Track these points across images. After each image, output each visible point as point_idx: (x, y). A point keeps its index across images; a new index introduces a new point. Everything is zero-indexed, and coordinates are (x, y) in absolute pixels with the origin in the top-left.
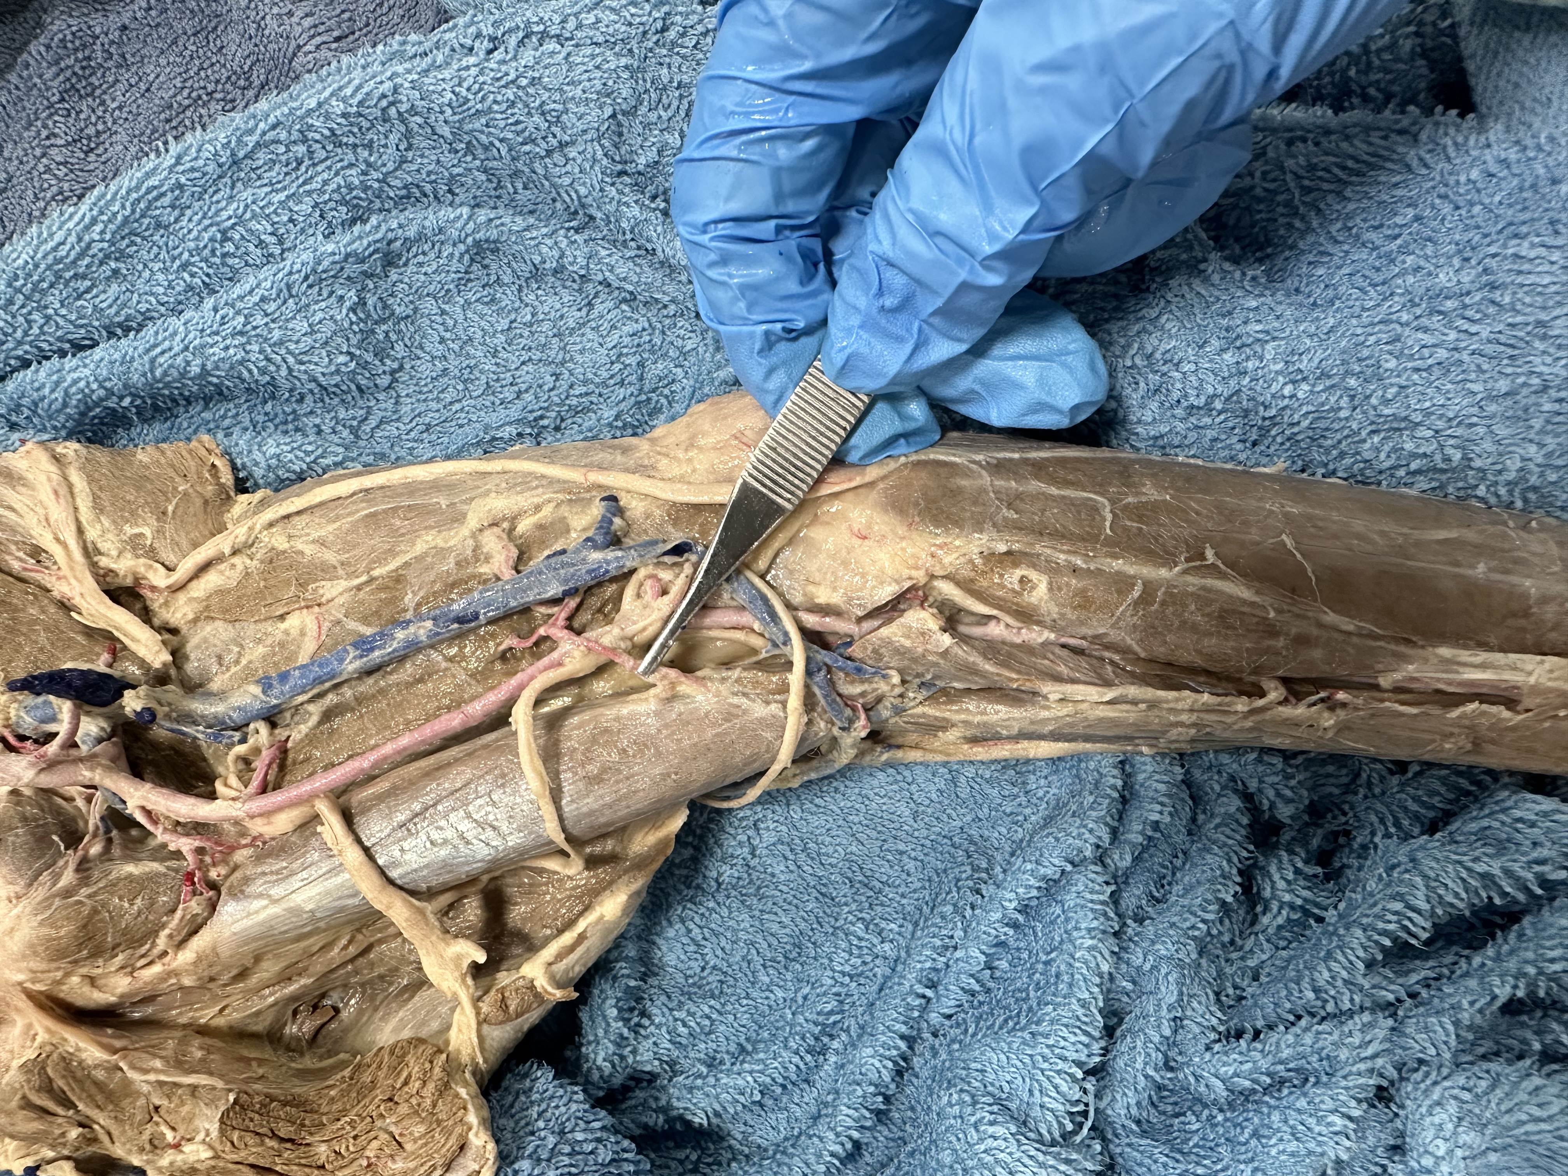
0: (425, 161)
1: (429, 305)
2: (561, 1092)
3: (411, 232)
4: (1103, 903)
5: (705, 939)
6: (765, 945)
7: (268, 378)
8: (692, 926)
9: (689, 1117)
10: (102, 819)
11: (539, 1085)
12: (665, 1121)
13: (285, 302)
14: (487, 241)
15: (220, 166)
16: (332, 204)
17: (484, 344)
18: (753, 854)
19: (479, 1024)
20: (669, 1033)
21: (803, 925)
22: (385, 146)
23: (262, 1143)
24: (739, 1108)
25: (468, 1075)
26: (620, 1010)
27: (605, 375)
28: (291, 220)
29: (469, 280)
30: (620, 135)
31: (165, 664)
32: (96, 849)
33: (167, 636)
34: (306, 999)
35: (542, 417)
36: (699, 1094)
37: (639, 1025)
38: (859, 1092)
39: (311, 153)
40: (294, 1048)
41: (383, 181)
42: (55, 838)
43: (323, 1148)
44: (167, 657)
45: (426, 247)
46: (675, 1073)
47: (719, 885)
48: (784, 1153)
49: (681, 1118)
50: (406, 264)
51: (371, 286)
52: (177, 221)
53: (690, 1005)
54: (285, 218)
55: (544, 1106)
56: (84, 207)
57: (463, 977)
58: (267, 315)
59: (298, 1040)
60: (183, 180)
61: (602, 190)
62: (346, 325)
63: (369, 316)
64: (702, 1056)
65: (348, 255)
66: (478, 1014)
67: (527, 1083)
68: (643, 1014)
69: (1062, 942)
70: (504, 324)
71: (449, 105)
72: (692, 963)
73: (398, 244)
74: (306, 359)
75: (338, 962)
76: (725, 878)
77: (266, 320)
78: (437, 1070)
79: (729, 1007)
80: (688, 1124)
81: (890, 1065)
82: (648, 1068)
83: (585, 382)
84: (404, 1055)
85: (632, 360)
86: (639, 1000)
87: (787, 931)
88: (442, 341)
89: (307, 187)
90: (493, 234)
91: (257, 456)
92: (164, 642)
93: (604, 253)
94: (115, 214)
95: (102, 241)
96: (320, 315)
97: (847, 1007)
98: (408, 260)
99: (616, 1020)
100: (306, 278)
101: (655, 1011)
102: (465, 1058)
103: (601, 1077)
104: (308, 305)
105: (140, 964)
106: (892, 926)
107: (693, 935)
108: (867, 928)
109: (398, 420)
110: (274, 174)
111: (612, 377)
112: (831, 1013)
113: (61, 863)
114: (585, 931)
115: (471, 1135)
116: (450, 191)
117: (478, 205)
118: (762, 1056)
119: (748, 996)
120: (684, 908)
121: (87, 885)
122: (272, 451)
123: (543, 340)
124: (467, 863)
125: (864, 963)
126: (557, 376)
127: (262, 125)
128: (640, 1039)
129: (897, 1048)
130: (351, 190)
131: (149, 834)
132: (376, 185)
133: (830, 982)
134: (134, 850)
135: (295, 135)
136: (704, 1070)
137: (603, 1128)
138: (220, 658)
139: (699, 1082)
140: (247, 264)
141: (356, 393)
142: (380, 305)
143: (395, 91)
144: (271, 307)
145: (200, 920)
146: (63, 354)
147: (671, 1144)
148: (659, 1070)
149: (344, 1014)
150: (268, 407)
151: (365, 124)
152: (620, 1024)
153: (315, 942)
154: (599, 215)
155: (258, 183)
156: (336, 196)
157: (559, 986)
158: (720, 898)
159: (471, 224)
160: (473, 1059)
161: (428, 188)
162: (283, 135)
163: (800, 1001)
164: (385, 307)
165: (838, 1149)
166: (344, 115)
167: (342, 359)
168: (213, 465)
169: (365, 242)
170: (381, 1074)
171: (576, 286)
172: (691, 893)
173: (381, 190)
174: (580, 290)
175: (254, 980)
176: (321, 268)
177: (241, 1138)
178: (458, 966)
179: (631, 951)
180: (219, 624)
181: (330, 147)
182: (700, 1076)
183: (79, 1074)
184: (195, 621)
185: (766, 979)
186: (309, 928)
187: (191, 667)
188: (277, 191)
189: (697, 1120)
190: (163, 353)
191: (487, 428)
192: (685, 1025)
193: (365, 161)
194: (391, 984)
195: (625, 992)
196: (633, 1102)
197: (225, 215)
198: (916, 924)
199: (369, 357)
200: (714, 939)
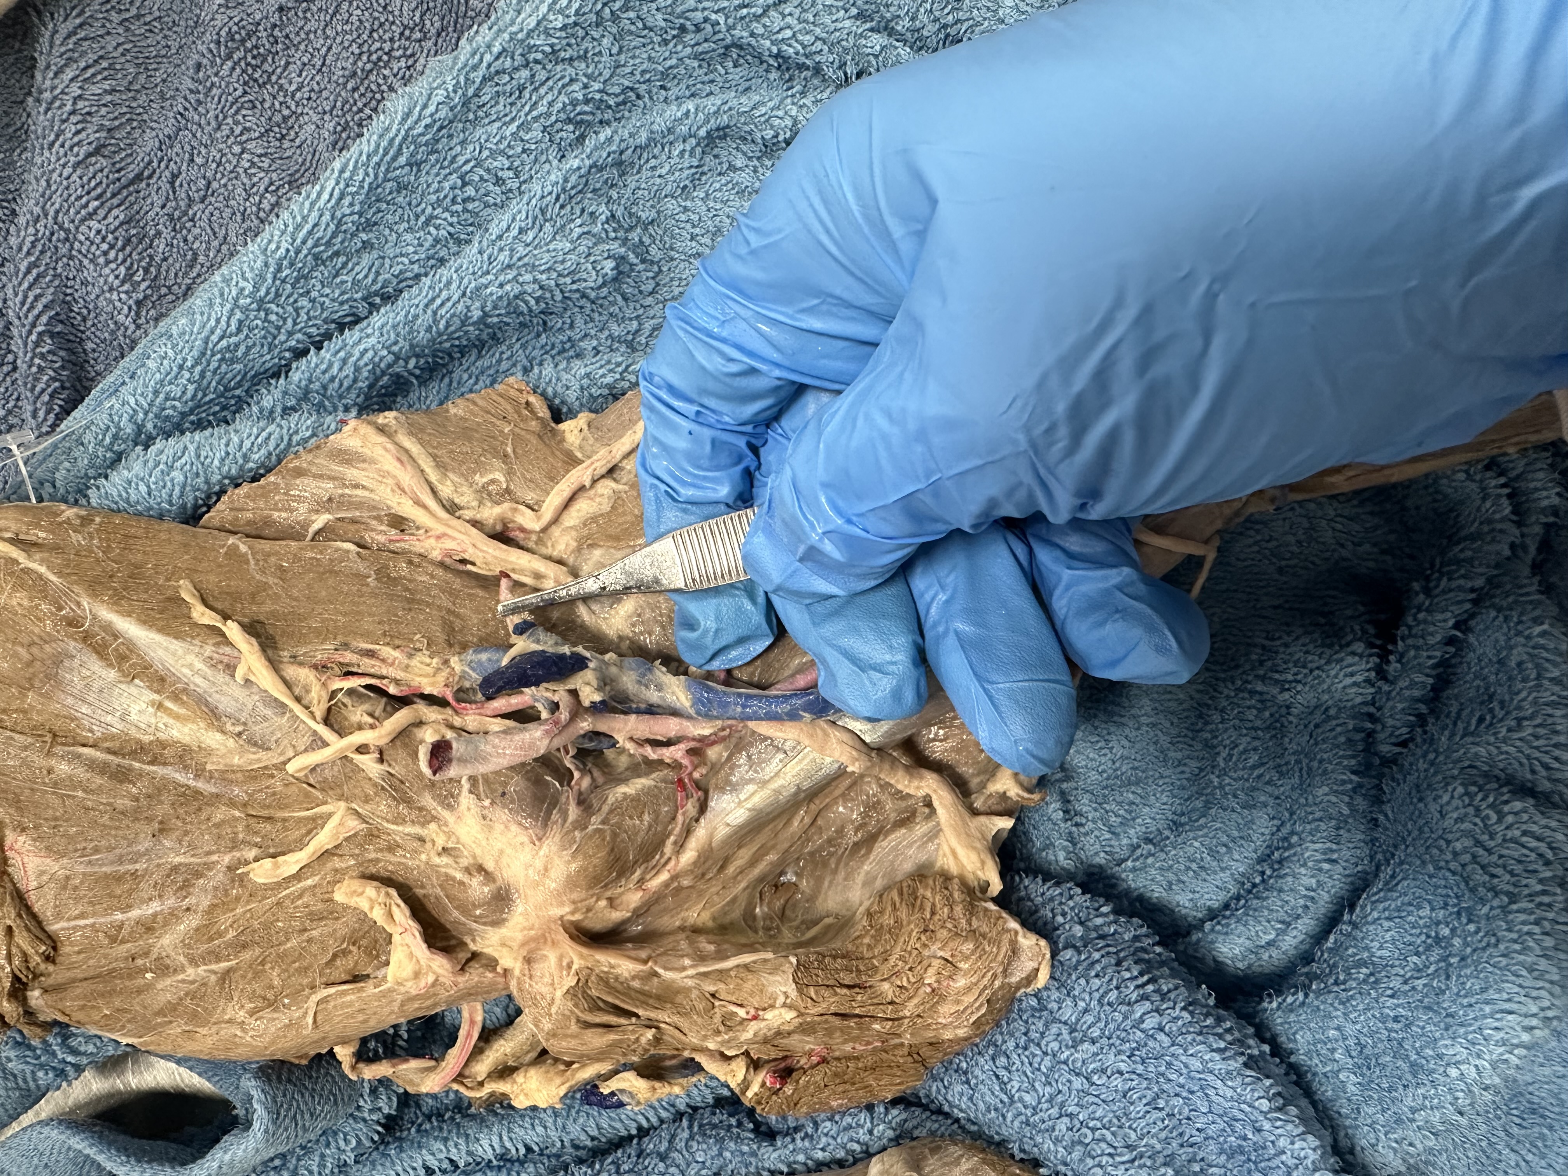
0: (637, 61)
1: (670, 206)
2: (1057, 891)
3: (641, 138)
9: (1148, 894)
13: (542, 228)
14: (717, 129)
15: (452, 109)
16: (559, 125)
22: (600, 53)
23: (836, 994)
28: (524, 151)
29: (703, 173)
32: (586, 782)
34: (768, 880)
39: (533, 76)
41: (602, 90)
42: (548, 778)
43: (886, 986)
45: (657, 151)
50: (640, 171)
51: (615, 197)
54: (519, 149)
56: (330, 183)
58: (528, 245)
59: (771, 919)
62: (603, 236)
63: (620, 225)
65: (589, 167)
73: (630, 153)
74: (574, 277)
75: (796, 835)
77: (528, 249)
78: (956, 895)
84: (915, 890)
88: (692, 237)
89: (535, 113)
90: (723, 120)
91: (567, 381)
94: (360, 184)
95: (352, 213)
96: (578, 231)
98: (641, 167)
100: (558, 198)
104: (564, 225)
105: (649, 876)
110: (500, 107)
113: (563, 799)
115: (1020, 939)
116: (663, 87)
121: (594, 814)
127: (487, 57)
130: (575, 106)
132: (597, 96)
135: (518, 61)
139: (1150, 860)
140: (487, 205)
142: (626, 213)
144: (530, 236)
145: (696, 818)
151: (581, 33)
155: (487, 121)
156: (563, 116)
157: (1030, 791)
159: (701, 117)
161: (642, 89)
162: (507, 63)
164: (631, 214)
166: (563, 28)
168: (528, 403)
173: (601, 100)
175: (732, 868)
176: (569, 185)
177: (816, 992)
181: (550, 66)
183: (620, 987)
184: (579, 550)
188: (507, 124)
190: (442, 304)
193: (584, 73)
197: (461, 160)
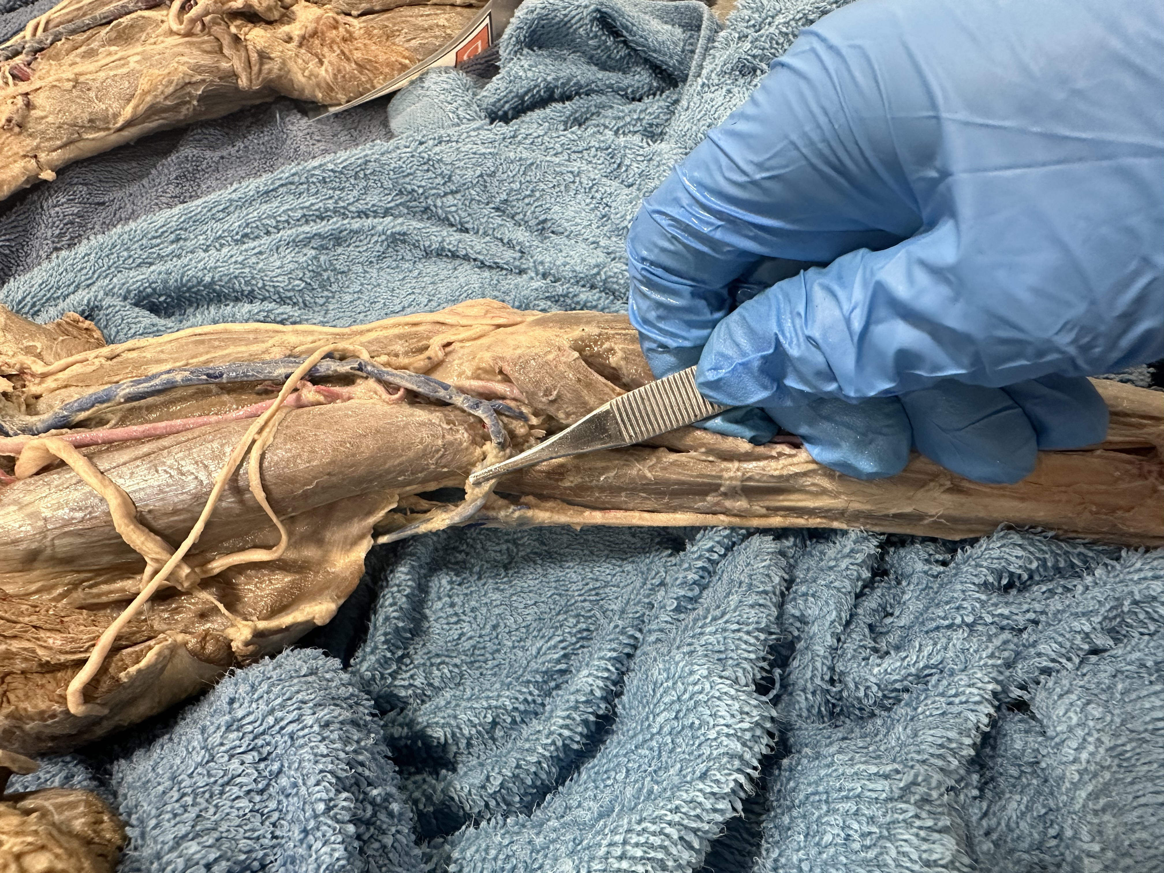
1: (357, 268)
9: (430, 733)
12: (409, 736)
14: (399, 233)
16: (314, 216)
17: (387, 286)
28: (287, 221)
29: (385, 256)
39: (309, 189)
41: (346, 208)
45: (362, 238)
49: (423, 733)
50: (348, 246)
51: (325, 253)
62: (305, 265)
63: (320, 266)
65: (315, 235)
72: (452, 632)
73: (346, 233)
74: (275, 280)
80: (429, 740)
82: (402, 694)
90: (404, 229)
101: (416, 655)
123: (423, 285)
129: (608, 671)
141: (302, 305)
143: (366, 163)
144: (263, 257)
148: (411, 698)
151: (344, 179)
159: (391, 225)
161: (371, 214)
162: (297, 180)
164: (331, 263)
166: (333, 172)
167: (297, 282)
169: (327, 229)
171: (448, 260)
173: (344, 211)
189: (436, 737)
190: (192, 269)
192: (439, 670)
195: (394, 630)
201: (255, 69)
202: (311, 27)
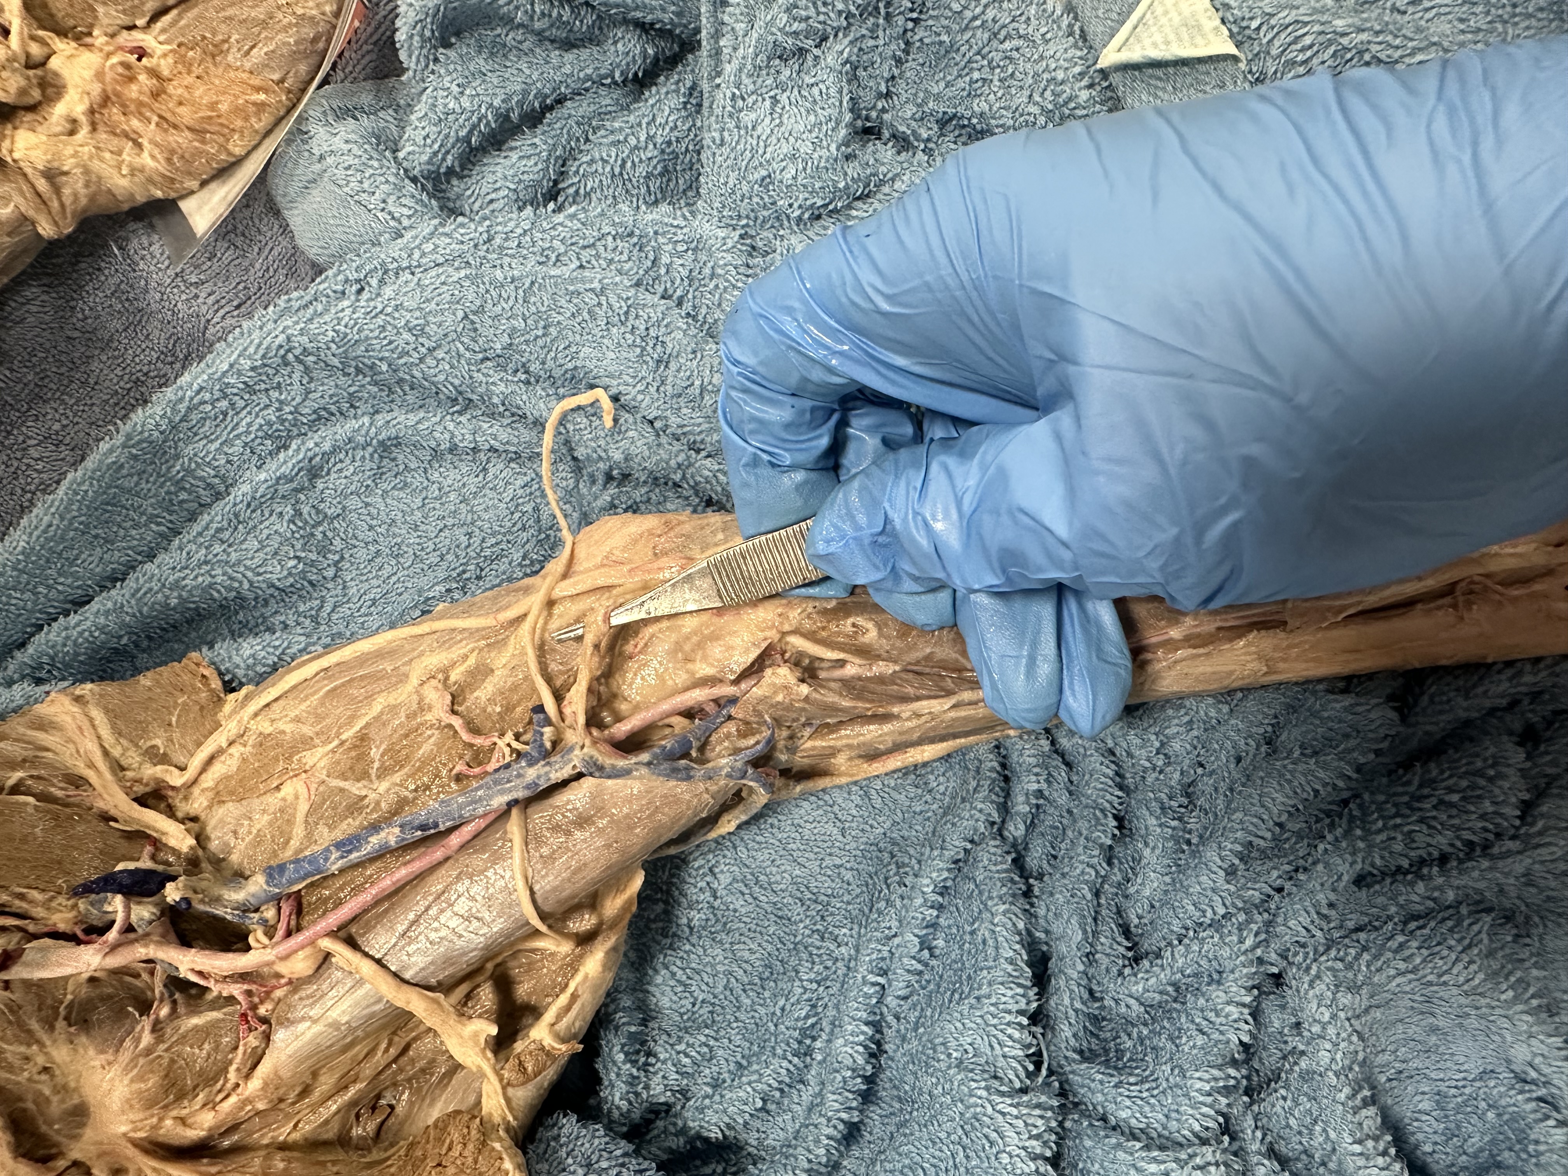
0: (326, 388)
1: (354, 503)
2: (584, 1132)
3: (327, 446)
4: (1006, 871)
5: (689, 978)
6: (741, 972)
7: (234, 594)
8: (675, 969)
9: (706, 1134)
10: (165, 986)
11: (564, 1130)
12: (686, 1143)
13: (236, 528)
14: (389, 439)
15: (162, 433)
16: (259, 441)
17: (406, 522)
18: (716, 898)
19: (504, 1088)
20: (674, 1065)
21: (769, 948)
22: (291, 384)
24: (747, 1116)
25: (501, 1133)
26: (627, 1054)
27: (509, 524)
28: (228, 462)
29: (382, 474)
30: (476, 330)
31: (191, 848)
32: (164, 1011)
33: (190, 825)
34: (366, 1101)
35: (464, 572)
36: (709, 1112)
37: (646, 1064)
38: (839, 1078)
39: (232, 405)
40: (362, 1146)
41: (296, 411)
42: (130, 1009)
44: (193, 842)
45: (342, 456)
46: (688, 1100)
47: (691, 929)
48: (789, 1146)
49: (699, 1136)
50: (328, 474)
51: (303, 498)
52: (136, 485)
53: (687, 1038)
54: (223, 462)
55: (571, 1146)
56: (61, 491)
57: (483, 1051)
58: (223, 542)
59: (364, 1138)
60: (134, 451)
61: (471, 377)
62: (289, 535)
63: (306, 522)
64: (709, 1080)
65: (279, 478)
66: (501, 1080)
67: (555, 1131)
68: (649, 1054)
69: (980, 912)
70: (418, 502)
71: (333, 341)
72: (683, 1002)
73: (318, 459)
74: (261, 570)
75: (383, 1063)
76: (695, 922)
77: (225, 546)
78: (474, 1133)
79: (722, 1033)
80: (707, 1140)
81: (861, 1049)
82: (662, 1099)
83: (493, 534)
84: (446, 1127)
85: (529, 508)
86: (643, 1043)
87: (758, 955)
88: (371, 528)
89: (236, 432)
90: (393, 432)
91: (237, 659)
92: (188, 830)
93: (485, 426)
94: (86, 492)
95: (81, 515)
96: (266, 532)
97: (820, 1010)
98: (329, 470)
99: (624, 1063)
100: (249, 505)
101: (659, 1049)
102: (497, 1119)
103: (622, 1115)
104: (255, 527)
105: (218, 1099)
106: (844, 930)
107: (678, 977)
108: (823, 939)
109: (348, 602)
110: (207, 428)
111: (514, 525)
112: (807, 1017)
113: (138, 1028)
114: (576, 990)
116: (352, 406)
117: (377, 412)
118: (755, 1067)
119: (737, 1020)
120: (665, 956)
121: (163, 1042)
122: (248, 652)
123: (453, 508)
124: (465, 954)
125: (826, 968)
126: (470, 535)
127: (189, 393)
128: (651, 1076)
129: (863, 1033)
130: (271, 426)
131: (206, 989)
132: (290, 417)
133: (800, 990)
134: (197, 1006)
135: (217, 394)
136: (709, 1090)
137: (625, 1155)
138: (235, 832)
139: (708, 1102)
140: (201, 505)
141: (310, 589)
142: (313, 512)
143: (289, 339)
144: (226, 535)
145: (260, 1051)
146: (66, 614)
147: (698, 1163)
148: (673, 1100)
149: (399, 1109)
150: (241, 616)
151: (271, 372)
152: (628, 1066)
153: (359, 1050)
154: (475, 397)
155: (196, 439)
156: (260, 434)
157: (563, 1041)
158: (694, 939)
159: (373, 429)
160: (504, 1119)
161: (333, 408)
162: (207, 396)
163: (778, 1013)
164: (318, 512)
165: (830, 1131)
166: (253, 369)
167: (292, 563)
168: (203, 676)
169: (290, 465)
170: (429, 1146)
171: (470, 458)
172: (669, 941)
173: (295, 419)
174: (474, 460)
175: (316, 1094)
176: (258, 495)
178: (477, 1043)
179: (626, 1001)
180: (230, 805)
181: (247, 397)
182: (707, 1096)
184: (210, 807)
185: (748, 1002)
186: (349, 1040)
187: (214, 845)
188: (212, 441)
189: (713, 1135)
190: (145, 593)
191: (420, 592)
192: (687, 1055)
193: (277, 400)
194: (432, 1075)
195: (629, 1038)
196: (656, 1132)
197: (174, 471)
198: (860, 925)
199: (313, 556)
200: (697, 977)
201: (55, 204)
202: (96, 89)
